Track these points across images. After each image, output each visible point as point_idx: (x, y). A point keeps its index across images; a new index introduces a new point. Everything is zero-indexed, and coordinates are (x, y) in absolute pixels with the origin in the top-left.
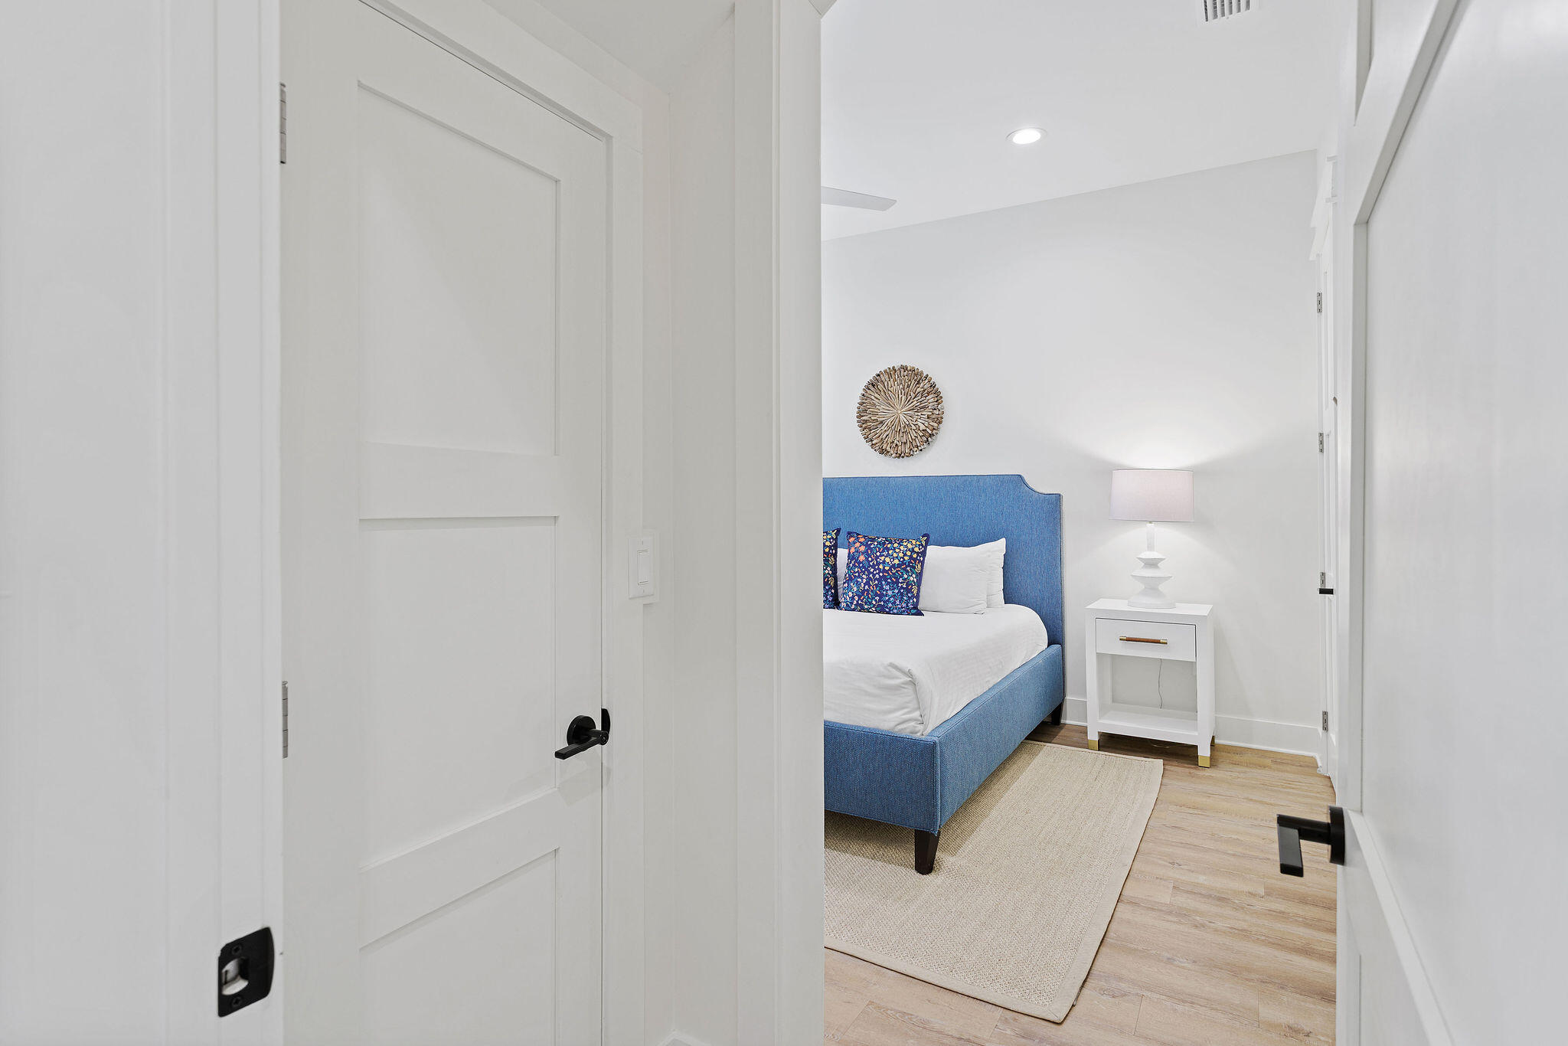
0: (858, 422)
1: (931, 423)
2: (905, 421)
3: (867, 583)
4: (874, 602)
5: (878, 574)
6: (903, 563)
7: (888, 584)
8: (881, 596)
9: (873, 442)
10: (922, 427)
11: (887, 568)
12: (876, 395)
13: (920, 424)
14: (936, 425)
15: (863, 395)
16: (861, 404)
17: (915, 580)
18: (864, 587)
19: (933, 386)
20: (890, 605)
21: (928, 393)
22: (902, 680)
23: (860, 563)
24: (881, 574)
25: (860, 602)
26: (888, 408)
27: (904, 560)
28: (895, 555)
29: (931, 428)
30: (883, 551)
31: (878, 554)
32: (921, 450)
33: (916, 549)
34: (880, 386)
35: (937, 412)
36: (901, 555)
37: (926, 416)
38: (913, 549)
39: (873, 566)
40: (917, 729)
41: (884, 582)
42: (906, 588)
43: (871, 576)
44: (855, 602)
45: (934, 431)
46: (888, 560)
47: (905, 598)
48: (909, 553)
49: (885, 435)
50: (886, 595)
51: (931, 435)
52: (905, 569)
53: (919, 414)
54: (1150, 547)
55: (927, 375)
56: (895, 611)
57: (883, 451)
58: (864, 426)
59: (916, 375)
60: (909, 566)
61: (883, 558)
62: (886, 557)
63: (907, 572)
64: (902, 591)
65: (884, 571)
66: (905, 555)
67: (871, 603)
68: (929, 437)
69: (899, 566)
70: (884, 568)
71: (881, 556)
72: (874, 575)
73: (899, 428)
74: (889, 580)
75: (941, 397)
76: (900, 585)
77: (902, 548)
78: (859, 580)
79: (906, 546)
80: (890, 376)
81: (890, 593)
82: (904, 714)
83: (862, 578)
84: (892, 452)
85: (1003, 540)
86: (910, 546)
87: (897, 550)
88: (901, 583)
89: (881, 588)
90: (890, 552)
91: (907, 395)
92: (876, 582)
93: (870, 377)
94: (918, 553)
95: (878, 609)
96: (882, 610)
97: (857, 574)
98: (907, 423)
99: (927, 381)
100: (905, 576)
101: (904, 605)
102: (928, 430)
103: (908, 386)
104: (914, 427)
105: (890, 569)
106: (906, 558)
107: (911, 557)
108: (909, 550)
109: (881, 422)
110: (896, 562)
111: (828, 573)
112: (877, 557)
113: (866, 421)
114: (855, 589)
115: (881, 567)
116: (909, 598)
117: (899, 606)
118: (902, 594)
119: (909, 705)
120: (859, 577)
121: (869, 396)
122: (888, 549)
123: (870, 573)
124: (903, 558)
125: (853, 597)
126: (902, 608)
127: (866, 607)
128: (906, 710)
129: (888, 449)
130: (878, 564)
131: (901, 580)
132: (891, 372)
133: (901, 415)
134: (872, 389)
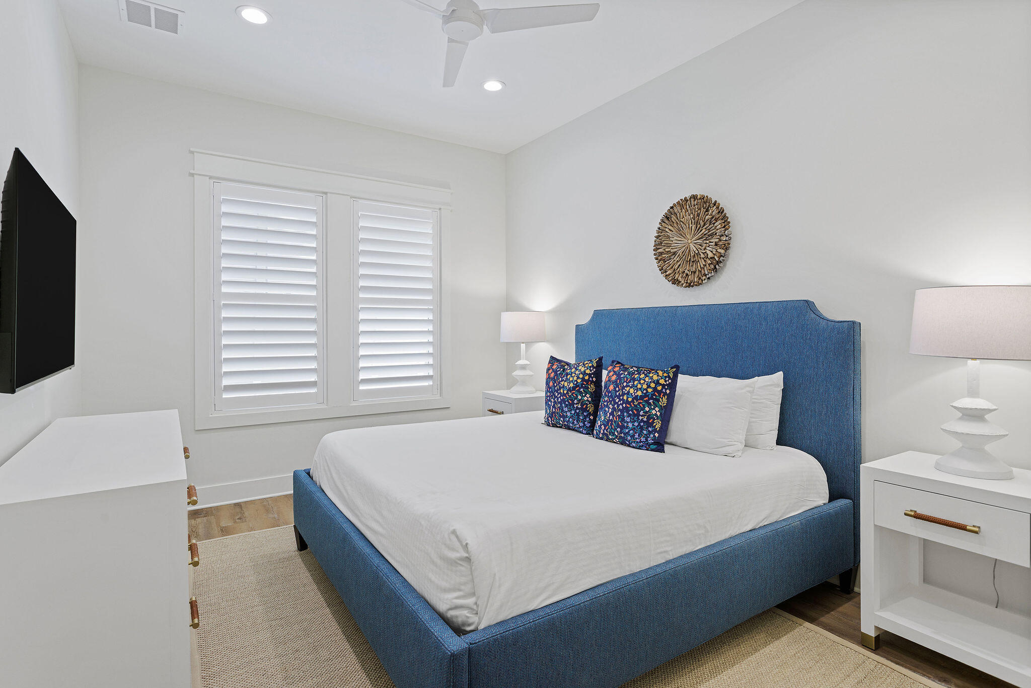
0: (655, 255)
1: (719, 250)
2: (695, 249)
3: (612, 414)
4: (616, 433)
5: (622, 404)
6: (646, 395)
7: (629, 416)
8: (622, 427)
9: (667, 273)
10: (710, 255)
11: (630, 399)
12: (670, 227)
13: (708, 252)
14: (722, 251)
15: (659, 229)
16: (657, 237)
17: (658, 414)
18: (609, 417)
19: (721, 211)
20: (629, 438)
21: (716, 220)
22: (458, 555)
23: (609, 392)
24: (624, 405)
25: (605, 432)
26: (680, 239)
27: (647, 392)
28: (639, 386)
29: (718, 254)
30: (630, 382)
31: (625, 384)
32: (709, 278)
33: (662, 381)
34: (673, 218)
35: (724, 238)
36: (645, 386)
37: (713, 244)
38: (658, 381)
39: (619, 397)
40: (470, 621)
41: (625, 414)
42: (647, 423)
43: (616, 406)
44: (602, 432)
45: (722, 258)
46: (632, 391)
47: (645, 432)
48: (653, 385)
49: (677, 266)
50: (627, 427)
51: (718, 263)
52: (647, 402)
53: (708, 242)
54: (973, 393)
55: (716, 202)
56: (634, 445)
57: (675, 282)
58: (659, 258)
59: (705, 203)
60: (652, 398)
61: (628, 389)
62: (631, 387)
63: (649, 404)
64: (642, 424)
65: (627, 402)
66: (649, 386)
67: (614, 434)
68: (717, 265)
69: (642, 397)
70: (627, 399)
71: (627, 386)
72: (618, 406)
73: (689, 257)
74: (631, 412)
75: (729, 222)
76: (640, 418)
77: (647, 379)
78: (607, 409)
79: (652, 378)
80: (682, 207)
81: (630, 425)
82: (457, 598)
83: (609, 408)
84: (683, 282)
85: (780, 374)
86: (655, 378)
87: (642, 382)
88: (642, 416)
89: (623, 420)
90: (636, 383)
91: (697, 223)
92: (619, 413)
93: (665, 210)
94: (663, 386)
95: (621, 440)
96: (623, 443)
97: (606, 403)
98: (697, 252)
99: (715, 207)
100: (647, 409)
101: (643, 439)
102: (715, 257)
103: (698, 215)
104: (702, 256)
105: (633, 401)
106: (650, 390)
107: (655, 389)
108: (654, 382)
109: (675, 253)
110: (639, 393)
111: (587, 400)
112: (623, 388)
113: (661, 253)
114: (603, 418)
115: (625, 398)
116: (650, 432)
117: (638, 440)
118: (642, 428)
119: (463, 587)
120: (607, 406)
121: (664, 229)
122: (634, 380)
123: (615, 403)
124: (646, 390)
125: (601, 425)
126: (641, 442)
127: (610, 437)
128: (461, 593)
129: (680, 279)
130: (623, 394)
131: (641, 413)
132: (683, 204)
133: (691, 244)
134: (667, 222)
